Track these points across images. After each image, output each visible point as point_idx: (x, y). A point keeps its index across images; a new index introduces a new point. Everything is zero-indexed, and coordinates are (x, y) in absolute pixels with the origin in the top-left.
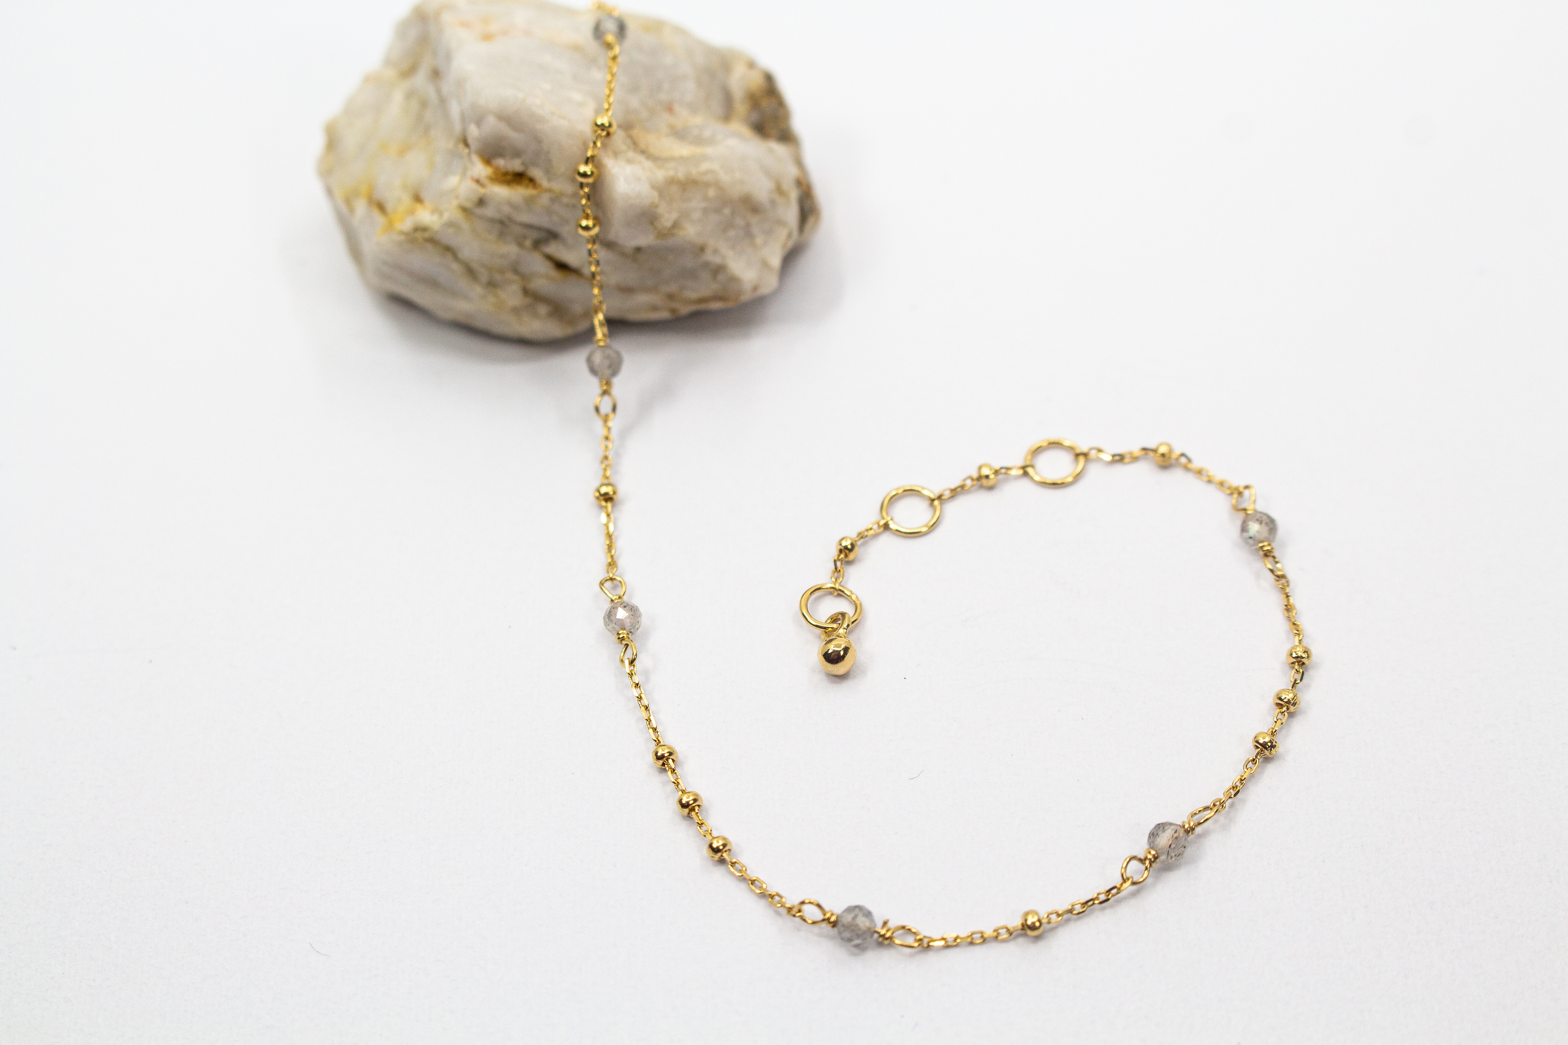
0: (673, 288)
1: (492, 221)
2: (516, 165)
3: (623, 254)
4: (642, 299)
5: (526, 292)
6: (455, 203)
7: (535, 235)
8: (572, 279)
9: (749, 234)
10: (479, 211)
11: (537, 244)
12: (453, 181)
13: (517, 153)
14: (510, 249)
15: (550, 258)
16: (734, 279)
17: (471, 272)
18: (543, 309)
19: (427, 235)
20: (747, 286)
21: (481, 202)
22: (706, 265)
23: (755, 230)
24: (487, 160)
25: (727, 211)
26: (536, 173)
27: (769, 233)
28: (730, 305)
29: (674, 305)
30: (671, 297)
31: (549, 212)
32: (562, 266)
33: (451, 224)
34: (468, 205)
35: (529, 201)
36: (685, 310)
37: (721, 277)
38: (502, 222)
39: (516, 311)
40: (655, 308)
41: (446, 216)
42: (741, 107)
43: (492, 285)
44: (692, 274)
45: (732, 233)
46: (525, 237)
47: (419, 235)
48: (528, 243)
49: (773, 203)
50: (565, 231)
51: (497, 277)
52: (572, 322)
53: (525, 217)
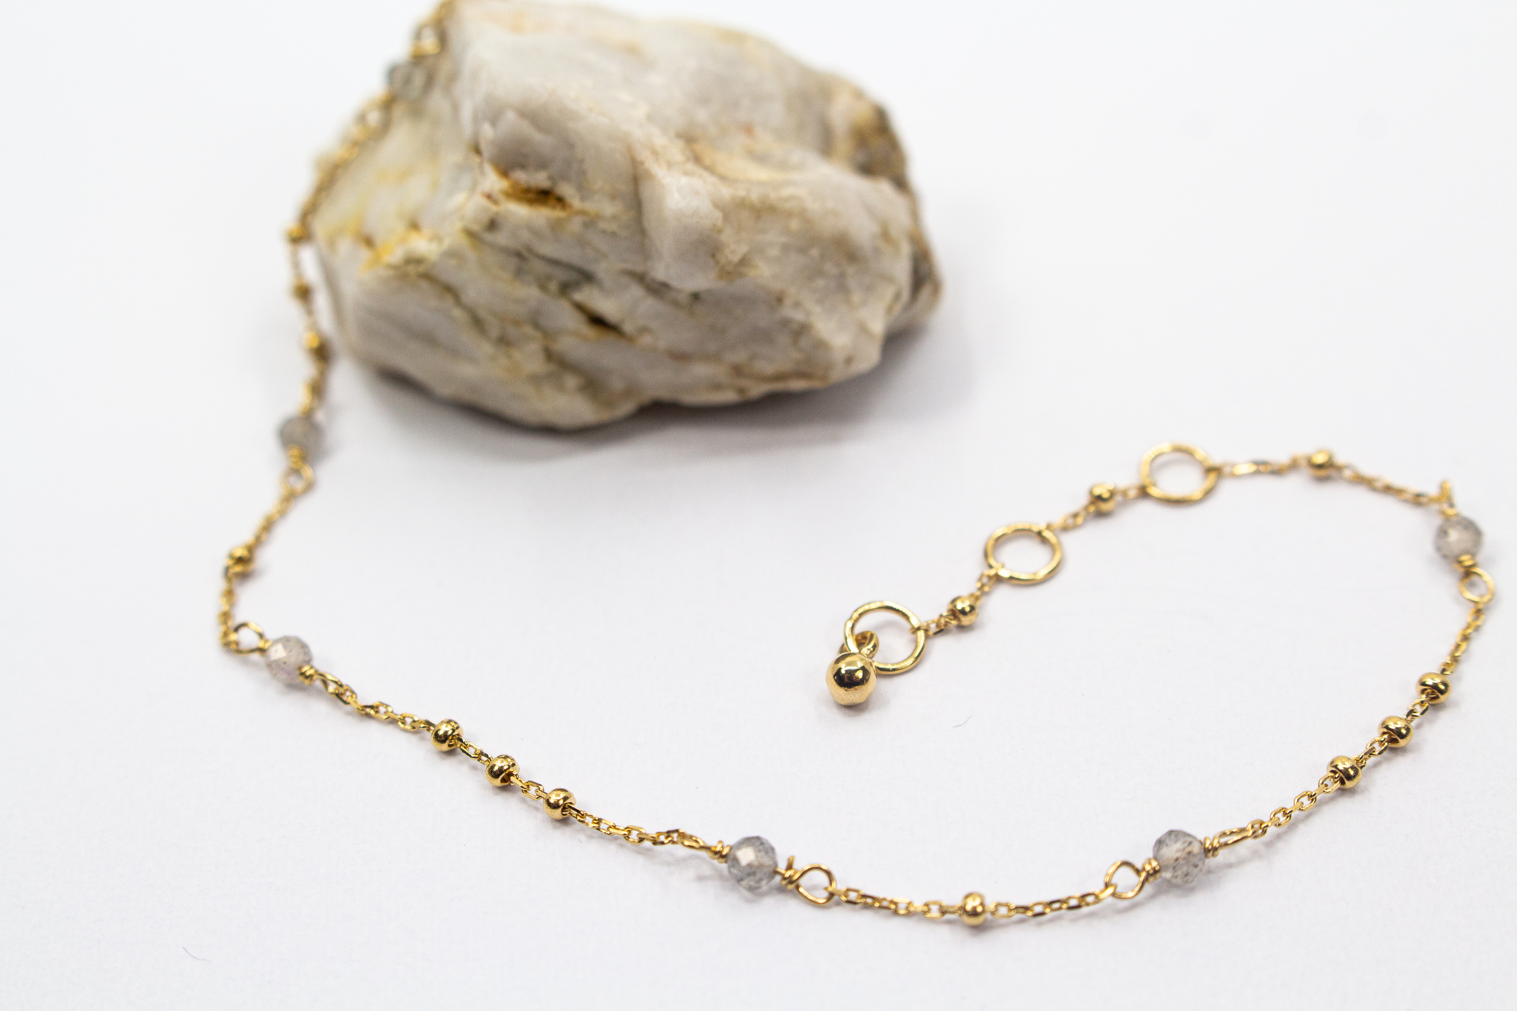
0: (739, 356)
1: (506, 251)
2: (540, 179)
3: (676, 304)
4: (701, 370)
5: (550, 355)
6: (459, 225)
7: (562, 275)
8: (610, 338)
9: (842, 287)
10: (489, 237)
11: (565, 289)
12: (460, 198)
13: (542, 164)
14: (530, 293)
15: (580, 308)
16: (821, 345)
17: (477, 323)
18: (571, 382)
19: (421, 269)
20: (838, 356)
21: (493, 225)
22: (785, 323)
23: (852, 283)
24: (504, 172)
25: (815, 252)
26: (566, 190)
27: (870, 289)
28: (815, 384)
29: (743, 383)
30: (738, 370)
31: (581, 242)
32: (597, 321)
33: (452, 254)
34: (476, 228)
35: (556, 226)
36: (757, 390)
37: (804, 342)
38: (519, 255)
39: (535, 380)
40: (717, 387)
41: (447, 243)
42: (844, 145)
43: (504, 342)
44: (764, 336)
45: (820, 283)
46: (549, 278)
47: (411, 269)
48: (553, 286)
49: (877, 251)
50: (602, 269)
51: (512, 332)
52: (609, 404)
53: (548, 249)
